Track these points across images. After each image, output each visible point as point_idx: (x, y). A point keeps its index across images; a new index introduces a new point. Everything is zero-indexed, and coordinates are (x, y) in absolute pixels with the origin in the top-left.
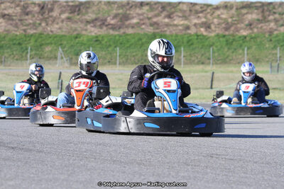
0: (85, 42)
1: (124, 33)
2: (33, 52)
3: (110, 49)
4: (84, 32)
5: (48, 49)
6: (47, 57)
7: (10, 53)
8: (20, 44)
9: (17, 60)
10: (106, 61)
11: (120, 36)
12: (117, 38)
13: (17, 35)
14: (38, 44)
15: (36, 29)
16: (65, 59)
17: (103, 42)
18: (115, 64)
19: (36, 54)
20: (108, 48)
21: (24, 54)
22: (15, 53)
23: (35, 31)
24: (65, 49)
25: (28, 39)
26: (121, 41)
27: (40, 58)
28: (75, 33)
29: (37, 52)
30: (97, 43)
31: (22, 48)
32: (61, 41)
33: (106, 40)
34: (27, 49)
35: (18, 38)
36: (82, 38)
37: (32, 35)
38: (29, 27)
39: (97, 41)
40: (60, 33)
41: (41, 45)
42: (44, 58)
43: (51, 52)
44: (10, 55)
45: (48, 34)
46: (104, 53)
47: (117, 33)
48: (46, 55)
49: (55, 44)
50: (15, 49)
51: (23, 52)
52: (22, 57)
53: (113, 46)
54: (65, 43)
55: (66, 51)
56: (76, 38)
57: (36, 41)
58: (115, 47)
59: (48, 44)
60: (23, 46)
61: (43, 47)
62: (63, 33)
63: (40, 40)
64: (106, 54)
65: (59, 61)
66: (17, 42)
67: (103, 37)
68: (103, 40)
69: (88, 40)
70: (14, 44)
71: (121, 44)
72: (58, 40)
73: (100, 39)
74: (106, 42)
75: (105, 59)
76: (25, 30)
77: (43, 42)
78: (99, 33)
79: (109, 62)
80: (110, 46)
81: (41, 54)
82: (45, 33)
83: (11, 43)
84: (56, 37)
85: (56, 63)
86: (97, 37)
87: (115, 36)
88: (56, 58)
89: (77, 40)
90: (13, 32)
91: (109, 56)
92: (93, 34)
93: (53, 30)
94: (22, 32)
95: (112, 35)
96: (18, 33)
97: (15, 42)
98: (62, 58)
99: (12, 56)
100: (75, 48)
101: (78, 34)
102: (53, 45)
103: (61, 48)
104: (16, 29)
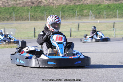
0: (103, 8)
1: (121, 3)
2: (79, 13)
3: (115, 11)
4: (102, 3)
5: (85, 11)
6: (85, 15)
7: (68, 14)
8: (72, 10)
9: (71, 17)
10: (113, 16)
11: (119, 4)
12: (118, 5)
13: (71, 6)
14: (81, 9)
15: (80, 2)
16: (93, 16)
17: (111, 7)
18: (117, 17)
19: (80, 14)
20: (113, 10)
21: (74, 14)
22: (70, 14)
23: (79, 3)
24: (94, 11)
25: (76, 7)
26: (119, 7)
27: (82, 16)
28: (98, 4)
29: (81, 13)
30: (108, 8)
31: (73, 12)
32: (92, 7)
33: (112, 6)
34: (75, 12)
35: (71, 7)
36: (101, 6)
37: (78, 5)
38: (77, 2)
39: (108, 7)
40: (91, 4)
41: (82, 10)
42: (84, 16)
43: (87, 13)
44: (68, 15)
45: (85, 5)
46: (111, 12)
47: (117, 3)
48: (84, 14)
49: (89, 9)
50: (70, 12)
51: (74, 13)
52: (73, 16)
53: (116, 9)
54: (93, 8)
55: (94, 12)
56: (99, 6)
57: (80, 8)
58: (117, 9)
59: (85, 9)
60: (74, 10)
61: (83, 10)
62: (93, 4)
63: (82, 7)
64: (112, 13)
65: (90, 17)
66: (71, 9)
67: (111, 5)
68: (111, 6)
69: (104, 7)
70: (70, 10)
71: (120, 8)
72: (90, 7)
73: (110, 6)
74: (112, 7)
75: (112, 15)
76: (75, 3)
77: (83, 8)
78: (110, 3)
79: (114, 17)
80: (114, 9)
81: (82, 14)
82: (84, 4)
83: (68, 9)
84: (89, 6)
85: (89, 18)
86: (108, 5)
87: (117, 4)
88: (89, 16)
89: (99, 7)
90: (69, 4)
91: (114, 14)
92: (106, 4)
93: (88, 2)
94: (73, 4)
95: (115, 4)
96: (71, 5)
97: (70, 9)
98: (91, 15)
99: (69, 15)
100: (98, 11)
101: (99, 4)
102: (88, 10)
103: (91, 11)
104: (70, 3)
